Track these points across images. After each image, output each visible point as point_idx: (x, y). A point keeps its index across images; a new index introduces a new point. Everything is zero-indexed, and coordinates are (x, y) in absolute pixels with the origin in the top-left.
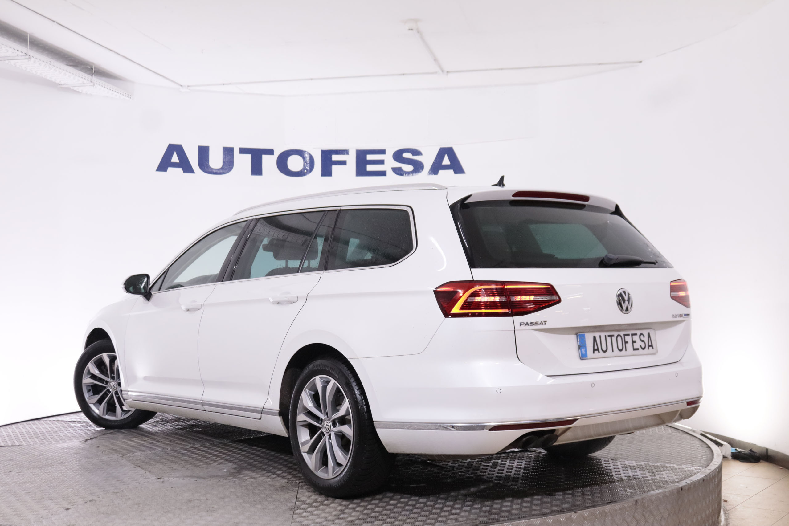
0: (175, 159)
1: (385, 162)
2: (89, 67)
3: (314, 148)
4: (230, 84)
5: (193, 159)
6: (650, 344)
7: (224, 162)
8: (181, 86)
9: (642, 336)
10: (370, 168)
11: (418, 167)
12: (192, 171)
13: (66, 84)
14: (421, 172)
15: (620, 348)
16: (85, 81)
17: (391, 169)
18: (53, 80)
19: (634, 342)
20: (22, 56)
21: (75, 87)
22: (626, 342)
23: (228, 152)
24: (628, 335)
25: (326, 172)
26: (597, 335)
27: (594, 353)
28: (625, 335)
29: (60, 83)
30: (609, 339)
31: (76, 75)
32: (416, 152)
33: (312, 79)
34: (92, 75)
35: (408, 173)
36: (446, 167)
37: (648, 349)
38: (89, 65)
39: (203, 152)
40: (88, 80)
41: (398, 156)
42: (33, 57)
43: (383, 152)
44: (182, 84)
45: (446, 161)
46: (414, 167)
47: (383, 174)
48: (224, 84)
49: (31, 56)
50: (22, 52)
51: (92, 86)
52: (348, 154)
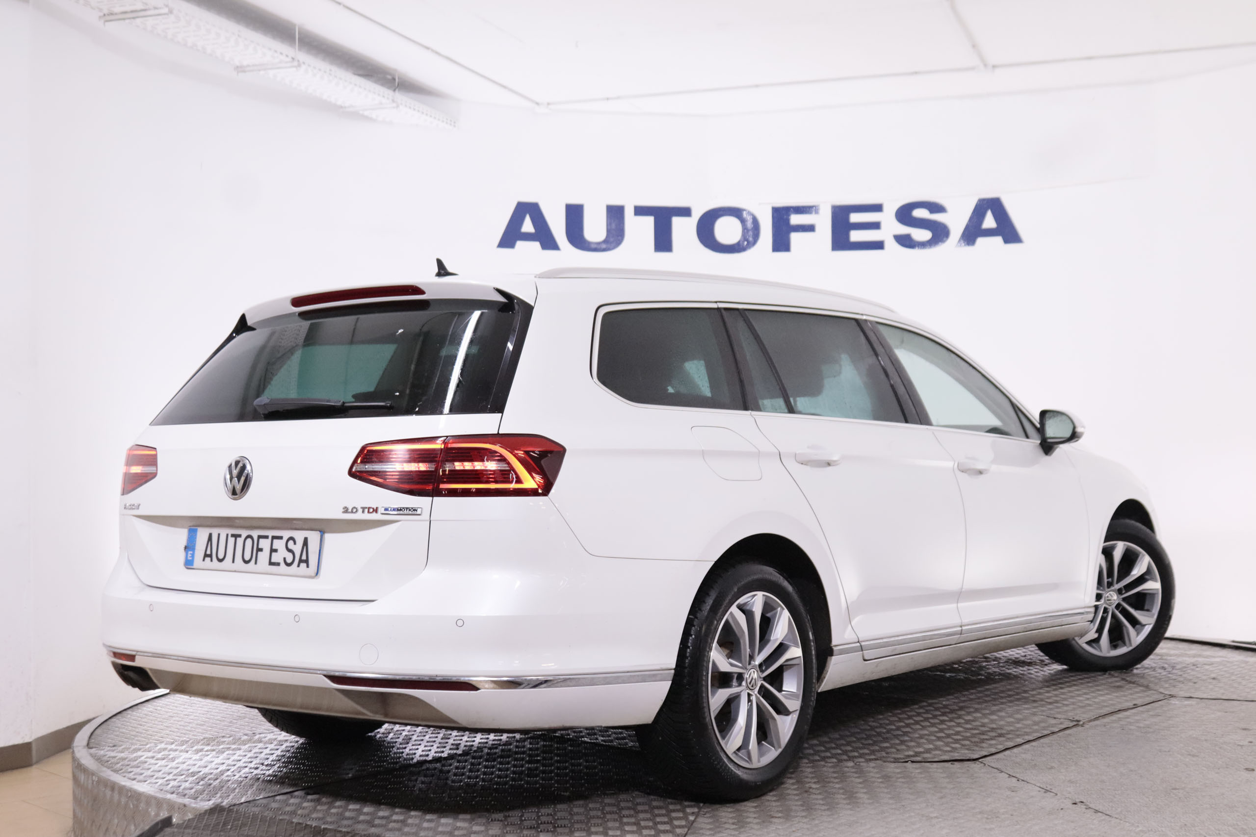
2: (389, 77)
3: (760, 204)
4: (618, 98)
6: (304, 557)
8: (537, 104)
9: (291, 543)
13: (351, 106)
15: (247, 558)
16: (384, 100)
18: (332, 100)
19: (273, 550)
20: (286, 62)
21: (365, 110)
22: (260, 550)
23: (615, 214)
24: (266, 537)
25: (781, 244)
26: (215, 532)
27: (204, 560)
28: (260, 537)
29: (342, 105)
30: (231, 540)
31: (370, 91)
34: (394, 90)
37: (299, 566)
38: (390, 74)
39: (574, 214)
40: (388, 98)
41: (905, 214)
42: (304, 63)
44: (538, 100)
48: (608, 99)
49: (301, 61)
50: (287, 56)
51: (394, 108)
52: (817, 212)
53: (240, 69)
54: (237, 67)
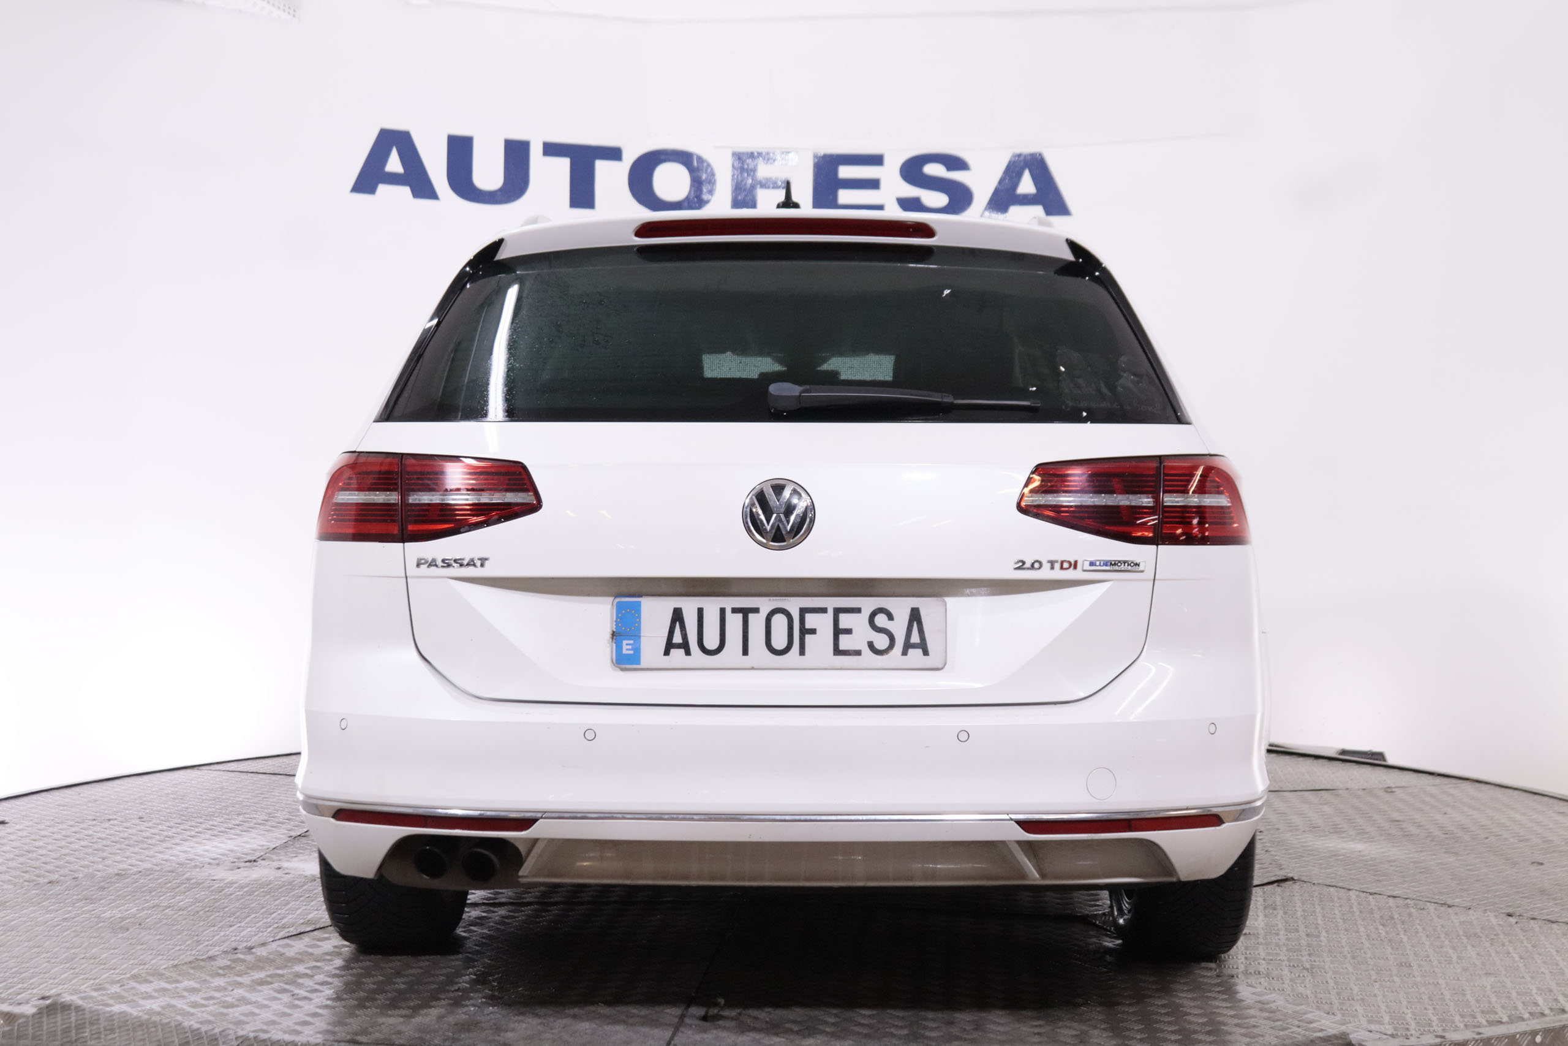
0: (394, 164)
1: (882, 184)
3: (717, 148)
5: (436, 167)
6: (915, 639)
7: (506, 176)
9: (881, 617)
10: (846, 197)
11: (959, 198)
12: (432, 194)
14: (966, 209)
15: (780, 644)
17: (896, 201)
19: (838, 632)
22: (805, 631)
24: (821, 610)
26: (689, 604)
27: (667, 653)
28: (805, 610)
32: (955, 163)
35: (936, 212)
36: (1026, 200)
37: (904, 653)
39: (460, 150)
41: (913, 170)
43: (876, 160)
45: (1027, 185)
46: (949, 195)
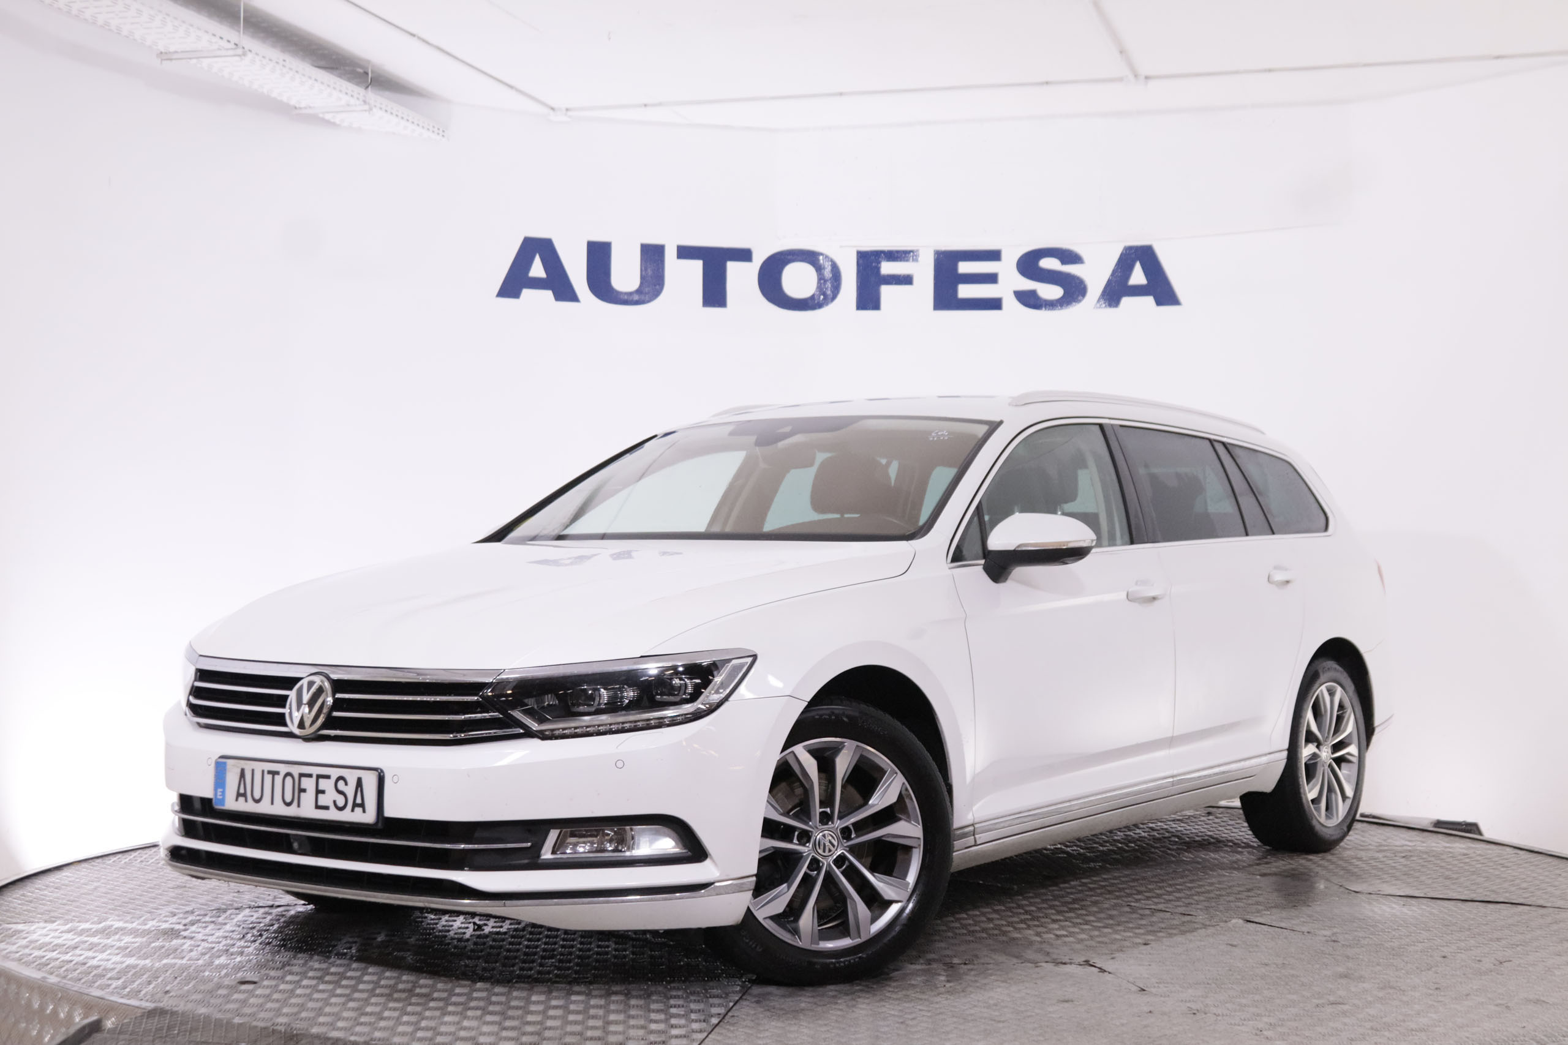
0: (537, 270)
1: (1000, 278)
2: (360, 70)
3: (841, 247)
4: (660, 104)
5: (577, 270)
7: (642, 278)
8: (553, 109)
10: (966, 291)
11: (1074, 290)
12: (573, 297)
13: (310, 107)
14: (1080, 301)
16: (353, 101)
17: (1013, 296)
18: (285, 99)
20: (227, 49)
21: (328, 112)
23: (652, 255)
25: (868, 300)
29: (297, 106)
31: (334, 88)
32: (1070, 257)
33: (841, 94)
34: (366, 88)
35: (1051, 305)
36: (1138, 291)
38: (361, 67)
39: (599, 255)
40: (358, 99)
41: (1029, 265)
42: (250, 51)
43: (994, 255)
44: (553, 106)
45: (1138, 277)
46: (1063, 288)
47: (994, 304)
48: (645, 105)
49: (247, 48)
50: (229, 41)
51: (366, 111)
52: (916, 260)
53: (165, 56)
54: (161, 53)
